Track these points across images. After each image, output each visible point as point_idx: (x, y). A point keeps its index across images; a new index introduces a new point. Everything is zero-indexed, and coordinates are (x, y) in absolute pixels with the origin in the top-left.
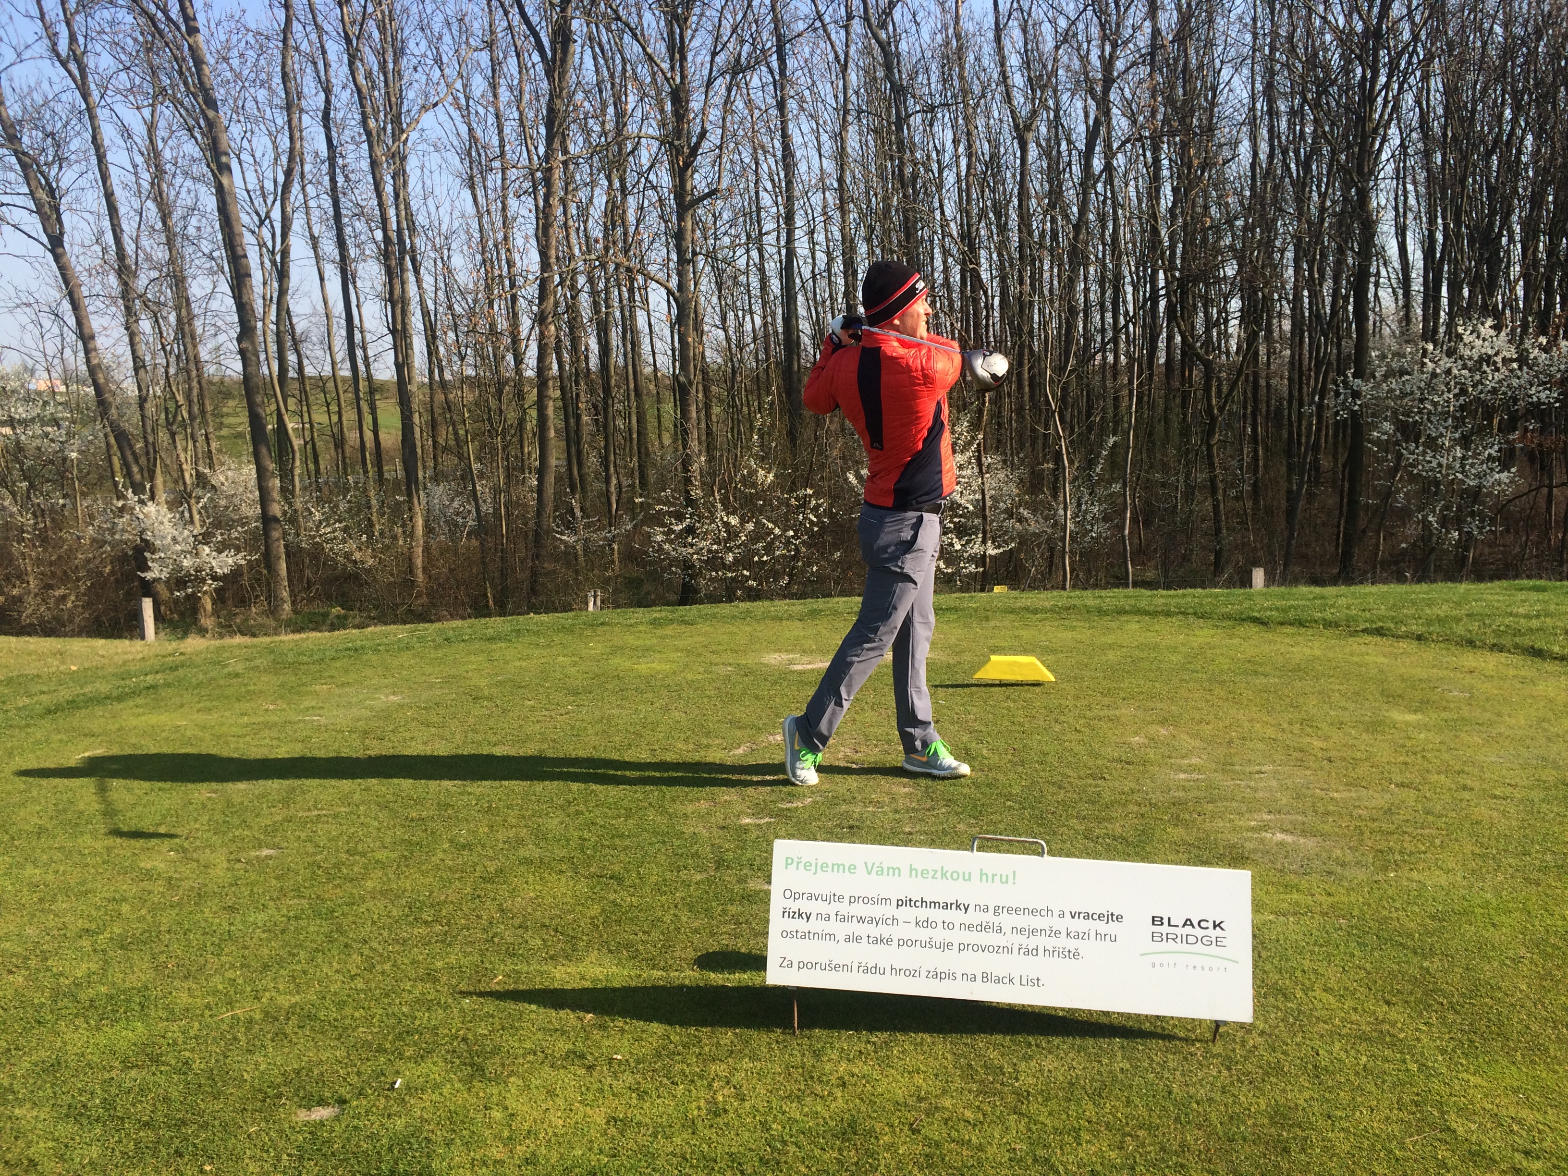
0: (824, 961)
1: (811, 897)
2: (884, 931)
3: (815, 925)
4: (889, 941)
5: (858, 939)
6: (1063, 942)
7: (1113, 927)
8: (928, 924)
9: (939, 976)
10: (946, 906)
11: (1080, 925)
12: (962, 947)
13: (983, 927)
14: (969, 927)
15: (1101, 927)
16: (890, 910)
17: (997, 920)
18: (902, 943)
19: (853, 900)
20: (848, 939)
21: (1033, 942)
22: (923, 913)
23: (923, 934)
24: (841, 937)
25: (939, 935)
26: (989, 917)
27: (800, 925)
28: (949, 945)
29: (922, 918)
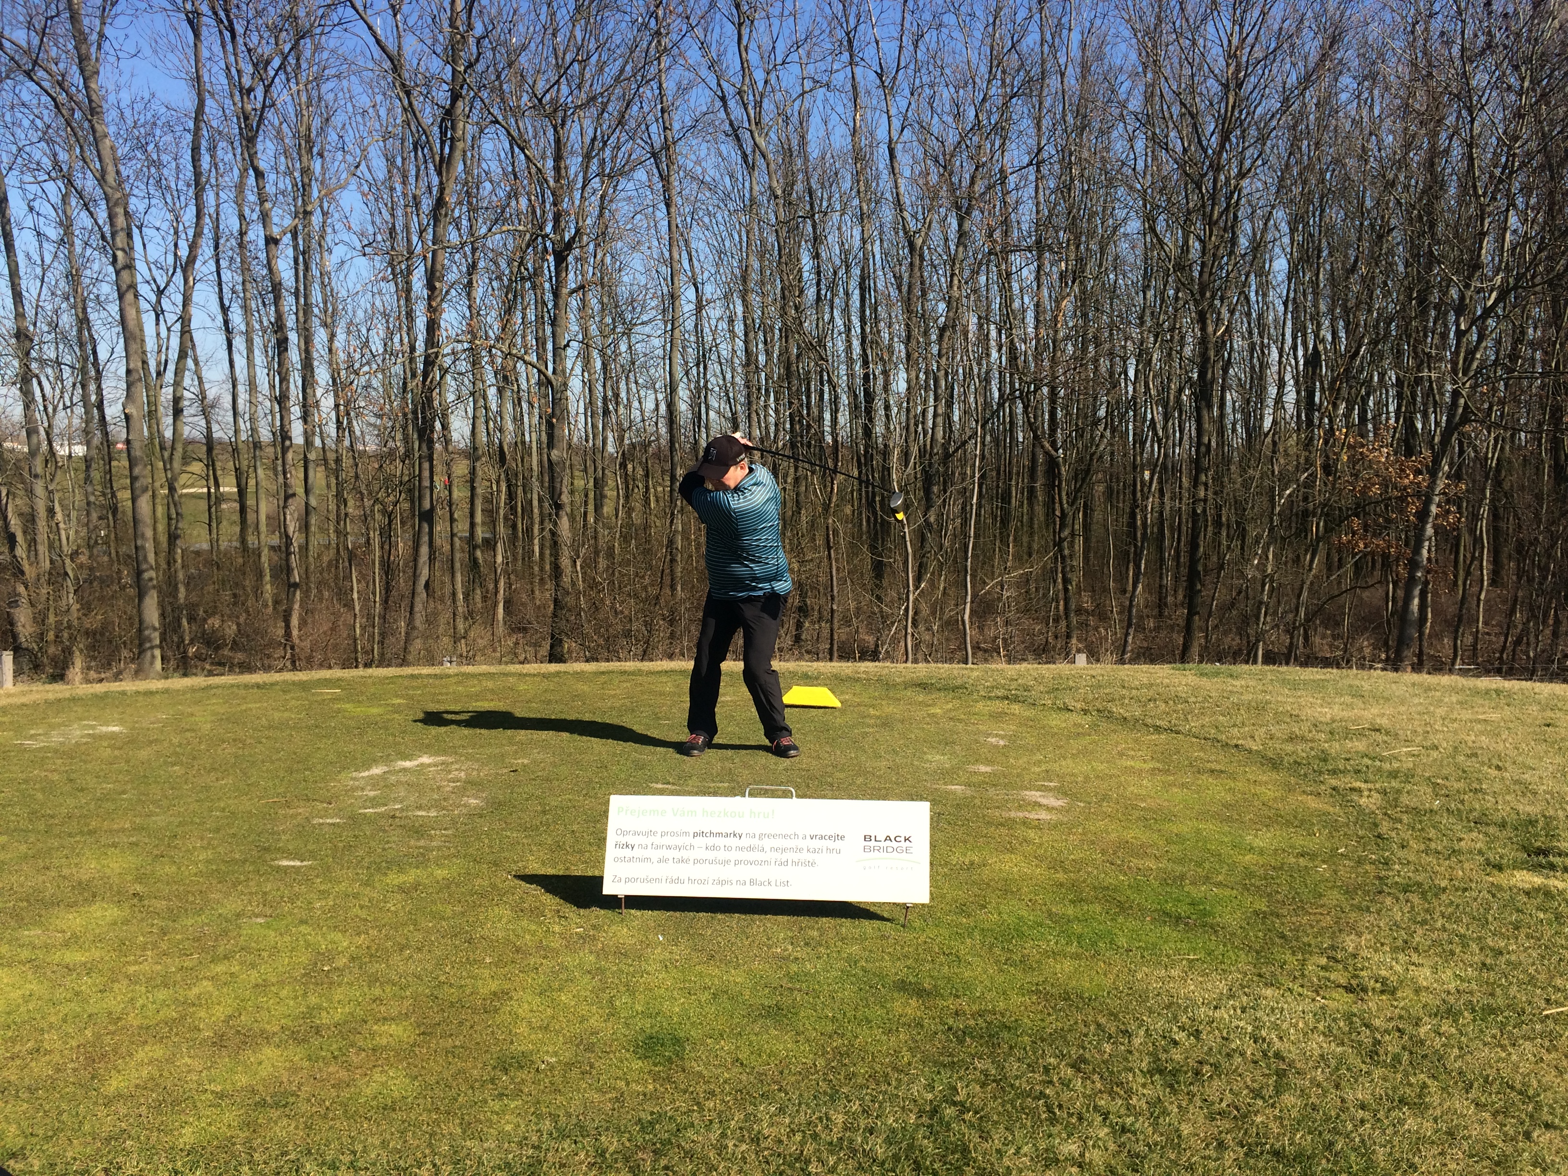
0: (643, 876)
1: (635, 833)
2: (684, 854)
3: (637, 853)
4: (687, 861)
5: (666, 861)
6: (805, 856)
7: (838, 844)
8: (714, 848)
9: (722, 883)
10: (727, 835)
11: (817, 844)
12: (737, 863)
13: (751, 849)
14: (741, 849)
15: (830, 844)
16: (689, 840)
17: (761, 843)
18: (696, 862)
19: (664, 834)
20: (660, 861)
21: (784, 857)
22: (711, 841)
23: (711, 855)
24: (655, 860)
25: (722, 855)
26: (755, 842)
27: (627, 852)
28: (727, 862)
29: (710, 844)
